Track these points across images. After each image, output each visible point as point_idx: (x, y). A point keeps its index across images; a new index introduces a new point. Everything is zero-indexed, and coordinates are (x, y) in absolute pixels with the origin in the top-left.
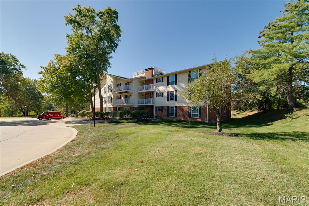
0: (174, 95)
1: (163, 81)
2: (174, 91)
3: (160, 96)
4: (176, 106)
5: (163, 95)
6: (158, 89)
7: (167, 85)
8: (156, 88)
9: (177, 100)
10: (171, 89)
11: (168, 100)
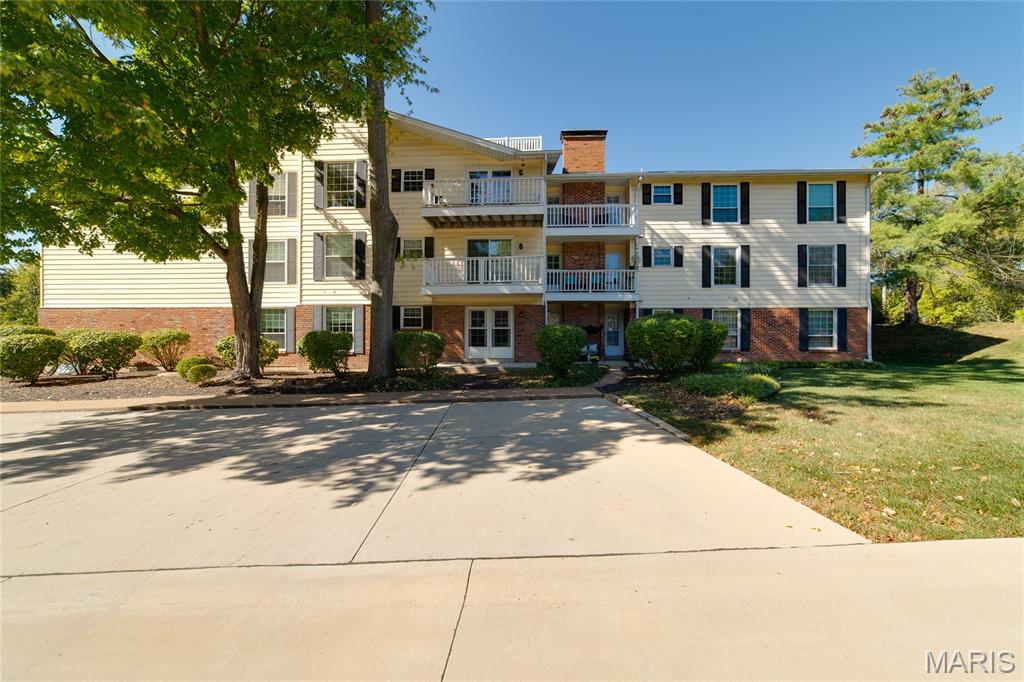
0: (734, 263)
1: (679, 201)
2: (734, 249)
3: (663, 262)
4: (749, 309)
5: (679, 260)
6: (653, 232)
7: (703, 217)
8: (641, 224)
9: (748, 286)
10: (718, 235)
11: (706, 284)
